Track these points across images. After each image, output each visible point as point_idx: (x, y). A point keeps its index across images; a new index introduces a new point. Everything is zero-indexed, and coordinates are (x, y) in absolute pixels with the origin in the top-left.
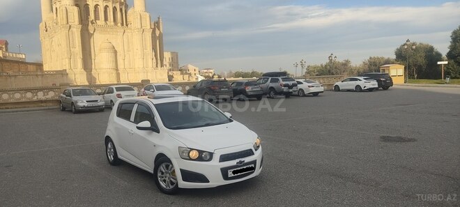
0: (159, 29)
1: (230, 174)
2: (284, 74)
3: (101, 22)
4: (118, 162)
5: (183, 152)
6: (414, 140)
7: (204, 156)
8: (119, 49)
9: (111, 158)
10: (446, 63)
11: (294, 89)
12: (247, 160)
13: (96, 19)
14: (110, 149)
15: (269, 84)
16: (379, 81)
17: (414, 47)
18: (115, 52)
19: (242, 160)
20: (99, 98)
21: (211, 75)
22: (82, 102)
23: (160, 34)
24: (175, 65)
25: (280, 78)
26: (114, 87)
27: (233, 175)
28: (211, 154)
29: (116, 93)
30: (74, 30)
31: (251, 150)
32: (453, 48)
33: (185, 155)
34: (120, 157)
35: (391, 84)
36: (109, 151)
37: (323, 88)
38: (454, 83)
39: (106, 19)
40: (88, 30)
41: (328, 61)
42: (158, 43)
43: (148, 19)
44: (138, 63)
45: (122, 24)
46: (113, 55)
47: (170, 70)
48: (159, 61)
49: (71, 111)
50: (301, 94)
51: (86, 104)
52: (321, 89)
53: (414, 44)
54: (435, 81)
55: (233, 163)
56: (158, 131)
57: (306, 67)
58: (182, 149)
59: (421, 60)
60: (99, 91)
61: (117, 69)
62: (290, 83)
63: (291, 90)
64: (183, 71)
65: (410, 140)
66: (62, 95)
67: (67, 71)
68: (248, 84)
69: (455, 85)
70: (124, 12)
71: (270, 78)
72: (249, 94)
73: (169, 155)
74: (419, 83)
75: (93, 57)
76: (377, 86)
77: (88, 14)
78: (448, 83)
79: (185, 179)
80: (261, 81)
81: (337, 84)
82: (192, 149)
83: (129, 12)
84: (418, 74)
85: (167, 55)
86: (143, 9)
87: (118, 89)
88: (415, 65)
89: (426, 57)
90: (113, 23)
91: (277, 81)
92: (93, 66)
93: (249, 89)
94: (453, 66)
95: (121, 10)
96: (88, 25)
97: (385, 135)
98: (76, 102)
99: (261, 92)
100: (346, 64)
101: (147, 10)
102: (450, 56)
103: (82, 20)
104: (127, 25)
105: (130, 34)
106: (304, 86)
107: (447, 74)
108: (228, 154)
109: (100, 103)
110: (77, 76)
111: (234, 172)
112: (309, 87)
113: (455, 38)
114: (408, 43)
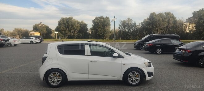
11: (8, 42)
17: (44, 25)
50: (10, 45)
52: (20, 42)
53: (43, 25)
59: (45, 31)
63: (6, 43)
94: (60, 34)
106: (12, 41)
112: (15, 41)
113: (60, 24)
114: (41, 23)
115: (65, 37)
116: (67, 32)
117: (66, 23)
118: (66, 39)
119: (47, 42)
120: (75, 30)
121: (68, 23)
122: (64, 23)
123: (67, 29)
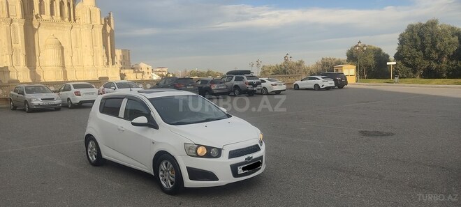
0: (110, 26)
1: (240, 171)
2: (248, 72)
3: (47, 16)
4: (101, 162)
5: (189, 149)
6: (393, 135)
7: (213, 153)
8: (66, 45)
9: (93, 158)
10: (395, 63)
11: (259, 87)
12: (255, 155)
13: (41, 14)
14: (92, 148)
15: (234, 82)
16: (335, 80)
17: (365, 49)
18: (62, 49)
19: (250, 155)
20: (55, 95)
21: (164, 73)
22: (37, 100)
23: (111, 30)
24: (126, 64)
25: (244, 77)
26: (71, 84)
27: (243, 172)
28: (220, 151)
29: (73, 90)
30: (16, 24)
31: (257, 145)
32: (400, 50)
33: (192, 152)
34: (104, 156)
35: (346, 83)
36: (89, 150)
37: (285, 86)
38: (402, 82)
39: (52, 13)
40: (32, 25)
41: (284, 61)
42: (109, 40)
43: (98, 14)
44: (88, 61)
45: (70, 19)
46: (60, 51)
47: (121, 68)
48: (110, 59)
49: (24, 110)
50: (265, 92)
51: (41, 103)
52: (284, 87)
53: (365, 46)
54: (384, 80)
55: (242, 159)
56: (156, 127)
57: (261, 67)
58: (188, 146)
59: (371, 61)
60: (52, 88)
61: (63, 67)
62: (255, 81)
63: (255, 89)
64: (135, 69)
65: (388, 134)
66: (12, 92)
67: (9, 69)
68: (213, 82)
69: (403, 84)
70: (71, 6)
71: (235, 77)
72: (215, 92)
73: (172, 152)
74: (369, 82)
75: (37, 53)
76: (333, 85)
77: (32, 7)
78: (397, 82)
79: (191, 178)
80: (225, 79)
81: (296, 82)
82: (199, 146)
83: (77, 7)
84: (368, 74)
85: (118, 53)
86: (93, 4)
87: (76, 86)
88: (365, 66)
89: (376, 58)
90: (59, 18)
91: (242, 79)
92: (37, 63)
93: (214, 87)
94: (400, 66)
95: (69, 4)
96: (32, 19)
97: (362, 130)
98: (30, 100)
99: (227, 91)
100: (299, 64)
101: (97, 5)
102: (397, 57)
103: (25, 14)
104: (75, 20)
105: (78, 30)
106: (268, 84)
107: (396, 74)
108: (237, 150)
109: (57, 101)
110: (19, 73)
111: (244, 169)
112: (272, 85)
113: (402, 41)
114: (359, 45)
115: (415, 72)
116: (418, 60)
117: (417, 37)
118: (418, 79)
119: (372, 87)
120: (442, 54)
121: (422, 38)
122: (412, 39)
123: (421, 53)
